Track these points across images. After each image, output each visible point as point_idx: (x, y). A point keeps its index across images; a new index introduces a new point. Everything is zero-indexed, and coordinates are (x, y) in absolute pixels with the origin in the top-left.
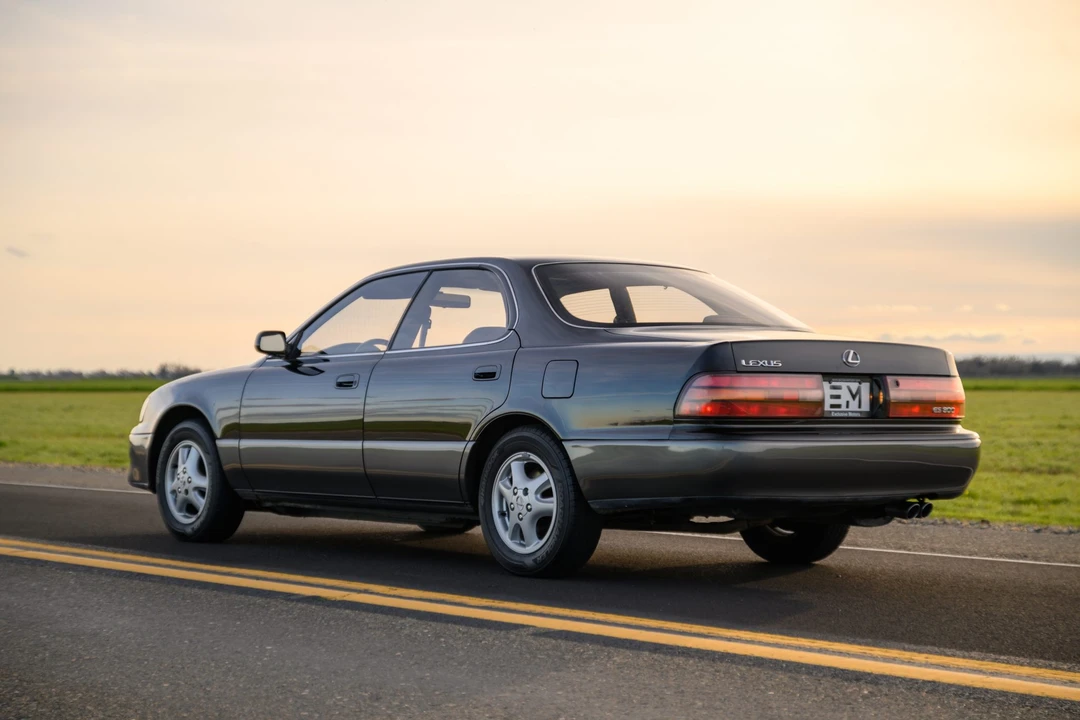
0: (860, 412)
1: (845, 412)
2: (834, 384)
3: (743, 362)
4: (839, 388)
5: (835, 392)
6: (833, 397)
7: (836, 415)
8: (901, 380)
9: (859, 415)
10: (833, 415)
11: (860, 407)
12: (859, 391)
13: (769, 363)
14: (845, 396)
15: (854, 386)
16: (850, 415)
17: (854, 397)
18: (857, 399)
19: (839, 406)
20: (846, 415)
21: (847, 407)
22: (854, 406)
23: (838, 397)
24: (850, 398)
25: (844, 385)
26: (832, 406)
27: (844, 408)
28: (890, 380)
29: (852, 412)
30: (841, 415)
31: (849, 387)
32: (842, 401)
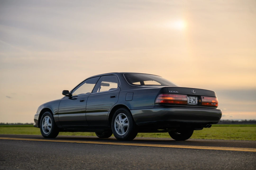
2: (190, 97)
3: (170, 91)
4: (191, 98)
6: (189, 100)
7: (190, 104)
8: (204, 97)
11: (195, 103)
12: (195, 99)
13: (175, 92)
14: (192, 100)
15: (194, 98)
16: (193, 104)
18: (195, 101)
19: (191, 102)
21: (193, 102)
22: (194, 102)
23: (191, 100)
24: (193, 101)
25: (192, 98)
26: (189, 102)
28: (202, 97)
30: (191, 104)
31: (193, 98)
32: (191, 101)
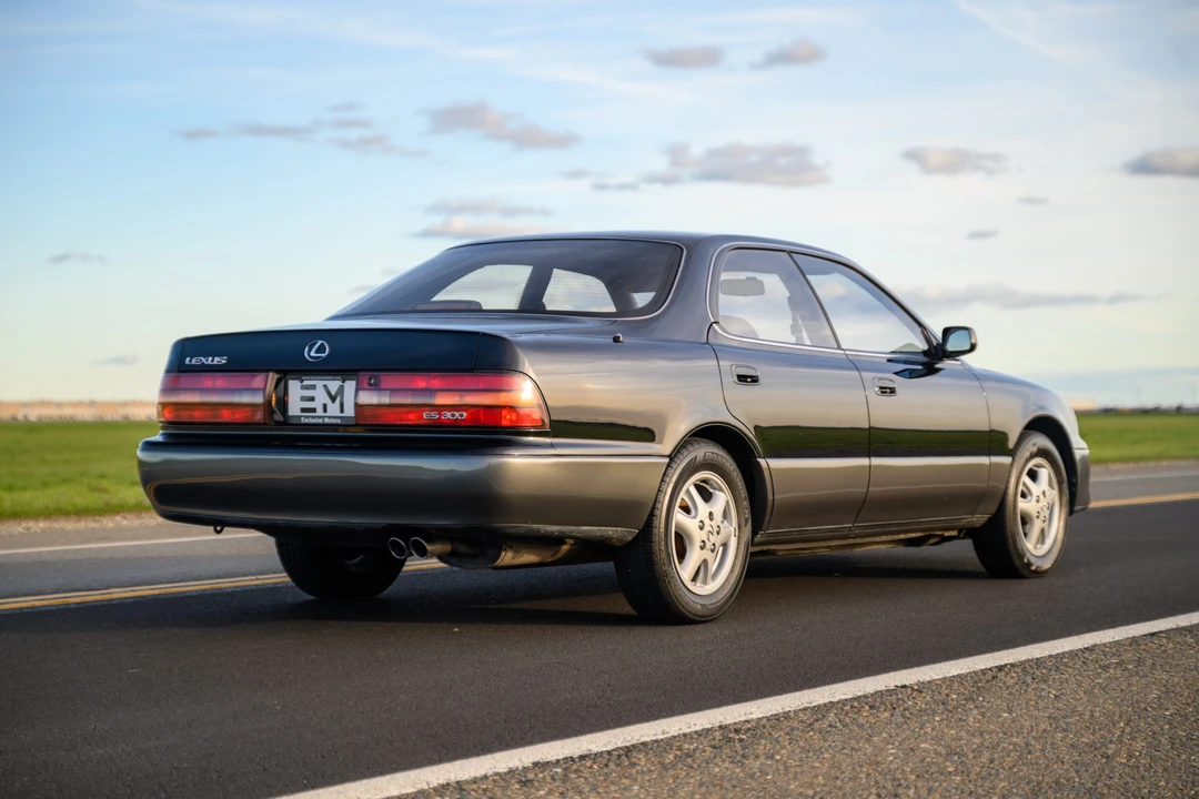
0: (341, 418)
1: (319, 417)
2: (306, 383)
4: (313, 387)
5: (309, 393)
6: (304, 399)
7: (307, 421)
9: (339, 421)
10: (303, 420)
11: (342, 411)
12: (341, 389)
14: (321, 397)
15: (334, 385)
16: (327, 421)
17: (333, 399)
18: (338, 401)
19: (314, 410)
20: (321, 421)
21: (325, 411)
22: (334, 410)
23: (312, 399)
24: (328, 401)
25: (319, 384)
26: (303, 410)
27: (320, 412)
28: (363, 376)
29: (330, 417)
30: (315, 421)
31: (325, 386)
32: (317, 405)
